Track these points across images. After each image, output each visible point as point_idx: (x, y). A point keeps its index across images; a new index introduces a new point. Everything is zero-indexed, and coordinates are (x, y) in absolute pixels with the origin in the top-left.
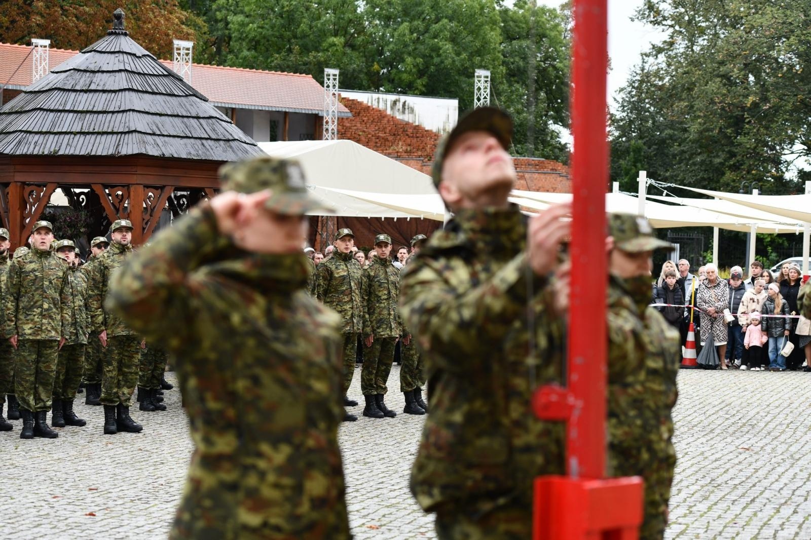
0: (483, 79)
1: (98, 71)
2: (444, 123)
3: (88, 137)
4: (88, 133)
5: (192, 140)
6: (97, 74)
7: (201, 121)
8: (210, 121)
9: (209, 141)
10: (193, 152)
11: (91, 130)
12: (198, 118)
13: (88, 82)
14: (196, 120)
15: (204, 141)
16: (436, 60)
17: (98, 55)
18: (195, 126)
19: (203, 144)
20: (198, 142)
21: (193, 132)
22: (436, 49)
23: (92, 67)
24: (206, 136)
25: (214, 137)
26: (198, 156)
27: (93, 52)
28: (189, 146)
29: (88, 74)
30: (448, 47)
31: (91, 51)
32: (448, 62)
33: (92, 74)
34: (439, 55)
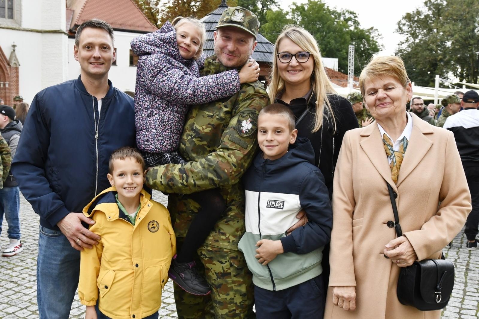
0: (352, 49)
1: (215, 22)
2: (333, 67)
3: (209, 51)
4: (209, 50)
5: (259, 53)
6: (214, 24)
7: (263, 44)
8: (267, 44)
9: (267, 53)
10: (260, 58)
11: (211, 48)
12: (261, 43)
13: (209, 27)
14: (260, 44)
15: (265, 54)
16: (329, 46)
17: (214, 16)
18: (261, 47)
19: (264, 55)
20: (262, 54)
21: (259, 49)
22: (329, 42)
23: (212, 21)
24: (266, 51)
25: (269, 51)
26: (262, 60)
27: (212, 15)
28: (258, 55)
29: (209, 24)
30: (333, 41)
31: (211, 14)
32: (333, 47)
33: (211, 24)
34: (330, 44)
